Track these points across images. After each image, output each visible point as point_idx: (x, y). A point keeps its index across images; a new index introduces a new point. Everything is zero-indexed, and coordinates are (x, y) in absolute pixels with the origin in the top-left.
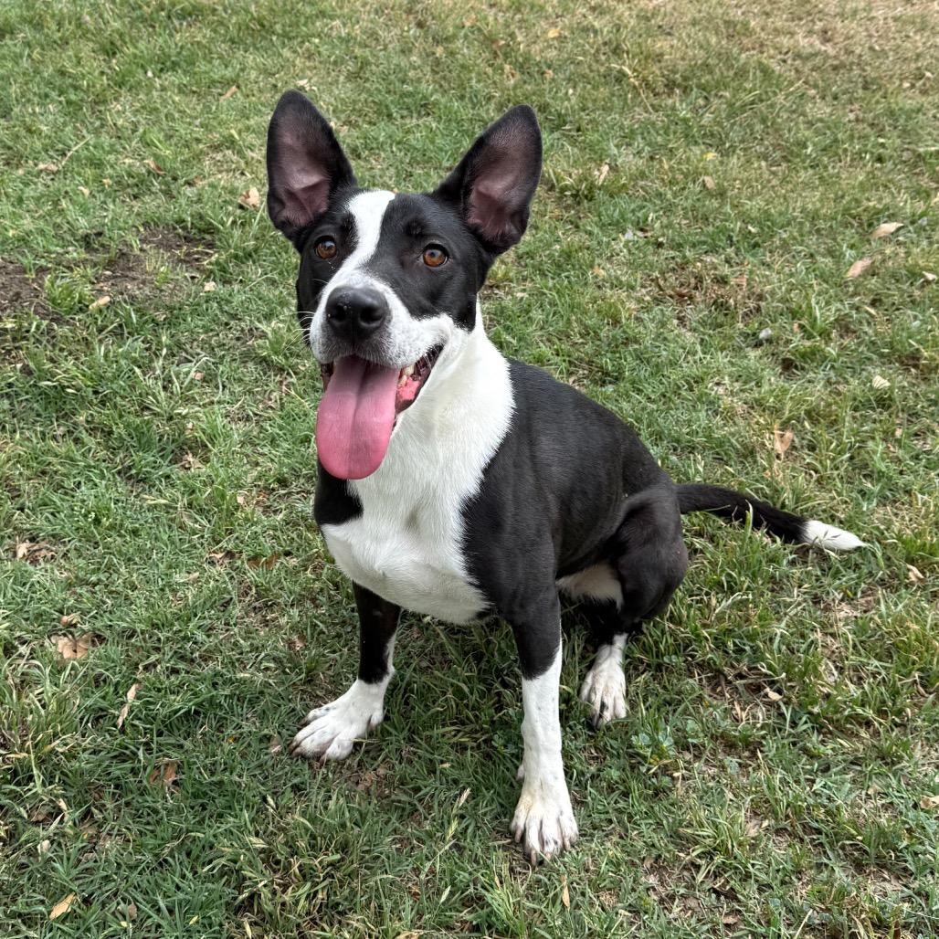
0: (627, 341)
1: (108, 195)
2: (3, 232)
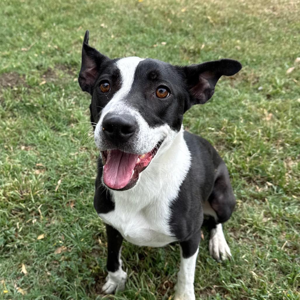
1: (43, 56)
2: (12, 66)
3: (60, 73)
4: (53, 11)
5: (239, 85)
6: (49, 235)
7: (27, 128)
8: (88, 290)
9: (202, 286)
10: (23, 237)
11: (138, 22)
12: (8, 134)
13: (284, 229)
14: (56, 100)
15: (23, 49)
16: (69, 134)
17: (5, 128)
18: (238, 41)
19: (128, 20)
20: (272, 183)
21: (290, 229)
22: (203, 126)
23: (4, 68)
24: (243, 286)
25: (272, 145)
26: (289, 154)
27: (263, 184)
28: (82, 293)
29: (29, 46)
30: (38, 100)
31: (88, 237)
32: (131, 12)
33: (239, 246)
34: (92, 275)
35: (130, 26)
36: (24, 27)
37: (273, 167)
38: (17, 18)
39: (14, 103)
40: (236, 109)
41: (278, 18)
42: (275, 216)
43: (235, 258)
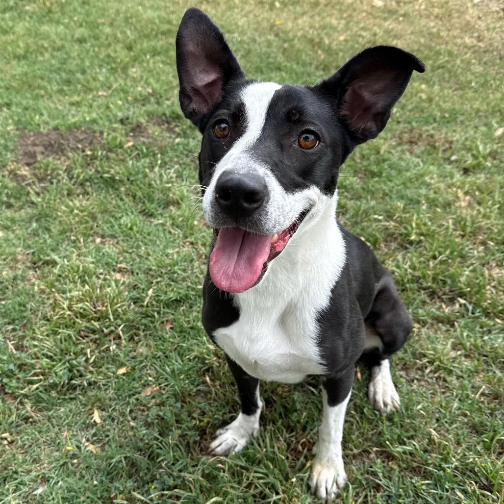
0: (384, 161)
1: (130, 104)
2: (84, 118)
3: (154, 130)
4: (147, 36)
5: (422, 153)
6: (133, 369)
7: (105, 211)
8: (189, 450)
9: (355, 448)
10: (96, 371)
11: (272, 55)
12: (77, 219)
13: (480, 368)
14: (147, 170)
15: (100, 93)
16: (166, 222)
17: (72, 211)
18: (423, 86)
19: (259, 51)
20: (465, 300)
21: (490, 368)
22: (366, 213)
23: (73, 120)
24: (416, 449)
25: (468, 243)
26: (493, 258)
27: (452, 301)
28: (179, 453)
29: (109, 88)
30: (121, 169)
31: (190, 372)
32: (263, 39)
33: (413, 391)
34: (196, 428)
35: (261, 62)
36: (103, 60)
37: (468, 276)
38: (93, 46)
39: (87, 173)
40: (416, 188)
41: (485, 52)
42: (468, 349)
43: (407, 409)
